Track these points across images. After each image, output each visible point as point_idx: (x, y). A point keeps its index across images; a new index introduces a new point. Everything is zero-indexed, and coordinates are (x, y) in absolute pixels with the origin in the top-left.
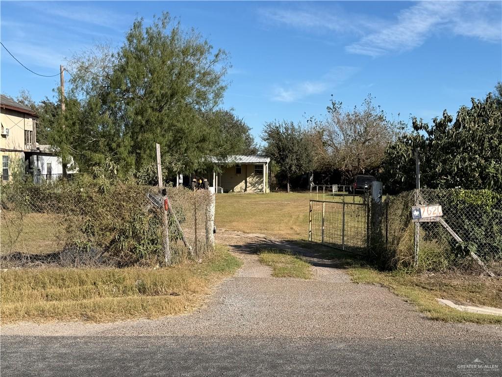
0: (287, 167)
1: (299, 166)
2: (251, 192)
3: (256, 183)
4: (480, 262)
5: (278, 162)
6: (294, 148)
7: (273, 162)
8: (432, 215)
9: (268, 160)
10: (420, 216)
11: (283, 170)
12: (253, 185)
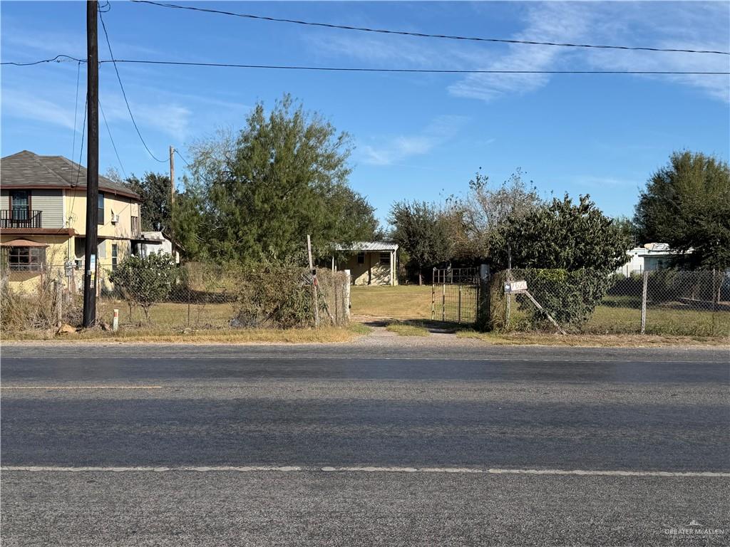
0: (419, 255)
1: (433, 254)
2: (376, 284)
3: (381, 274)
4: (555, 324)
5: (408, 250)
6: (427, 233)
7: (403, 250)
8: (519, 289)
9: (396, 247)
10: (510, 290)
11: (414, 259)
12: (378, 277)
